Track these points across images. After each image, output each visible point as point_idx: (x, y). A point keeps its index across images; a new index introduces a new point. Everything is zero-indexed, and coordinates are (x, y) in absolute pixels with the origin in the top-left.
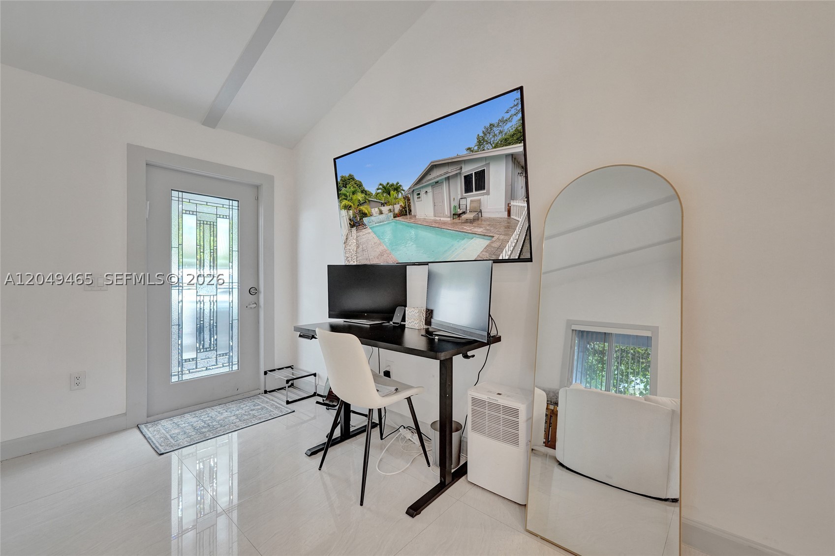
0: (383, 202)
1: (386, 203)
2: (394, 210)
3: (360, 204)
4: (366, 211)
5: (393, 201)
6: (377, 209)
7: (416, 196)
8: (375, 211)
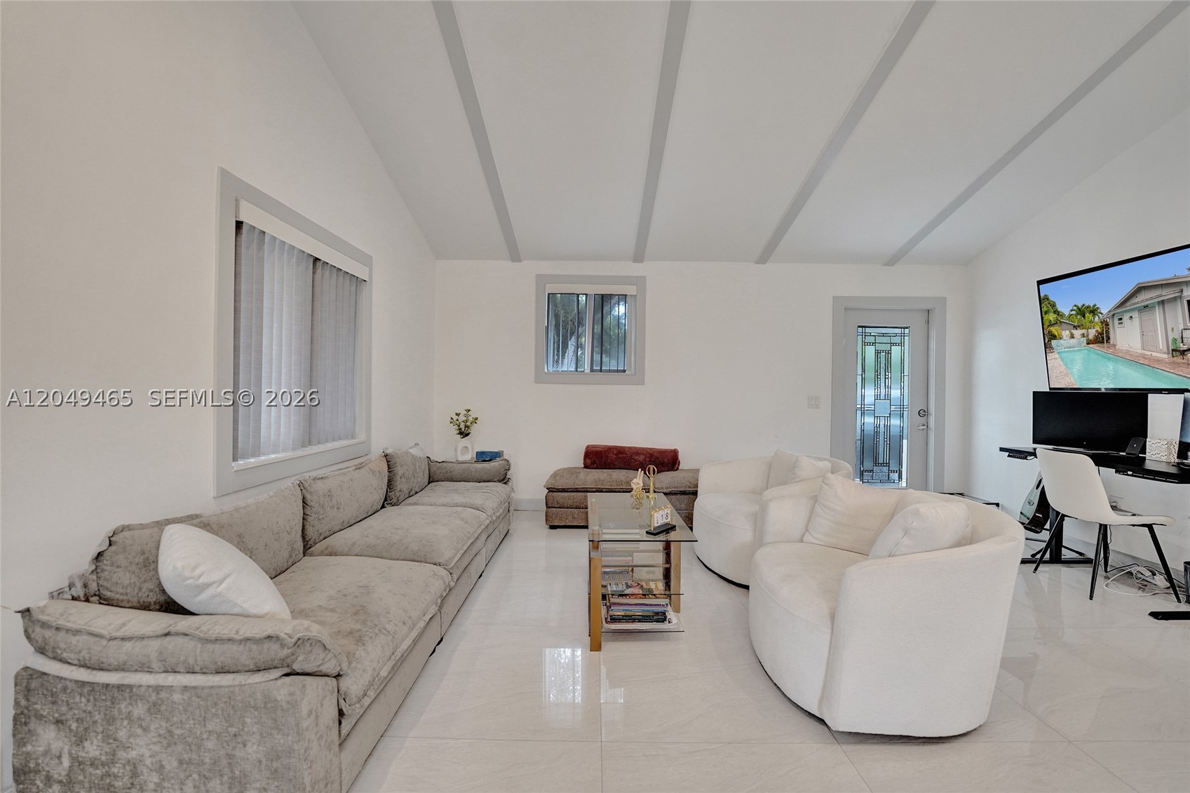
0: (1076, 324)
1: (1079, 326)
2: (1088, 335)
3: (1051, 325)
4: (1056, 333)
5: (1088, 324)
6: (1068, 332)
7: (1116, 321)
8: (1066, 333)
